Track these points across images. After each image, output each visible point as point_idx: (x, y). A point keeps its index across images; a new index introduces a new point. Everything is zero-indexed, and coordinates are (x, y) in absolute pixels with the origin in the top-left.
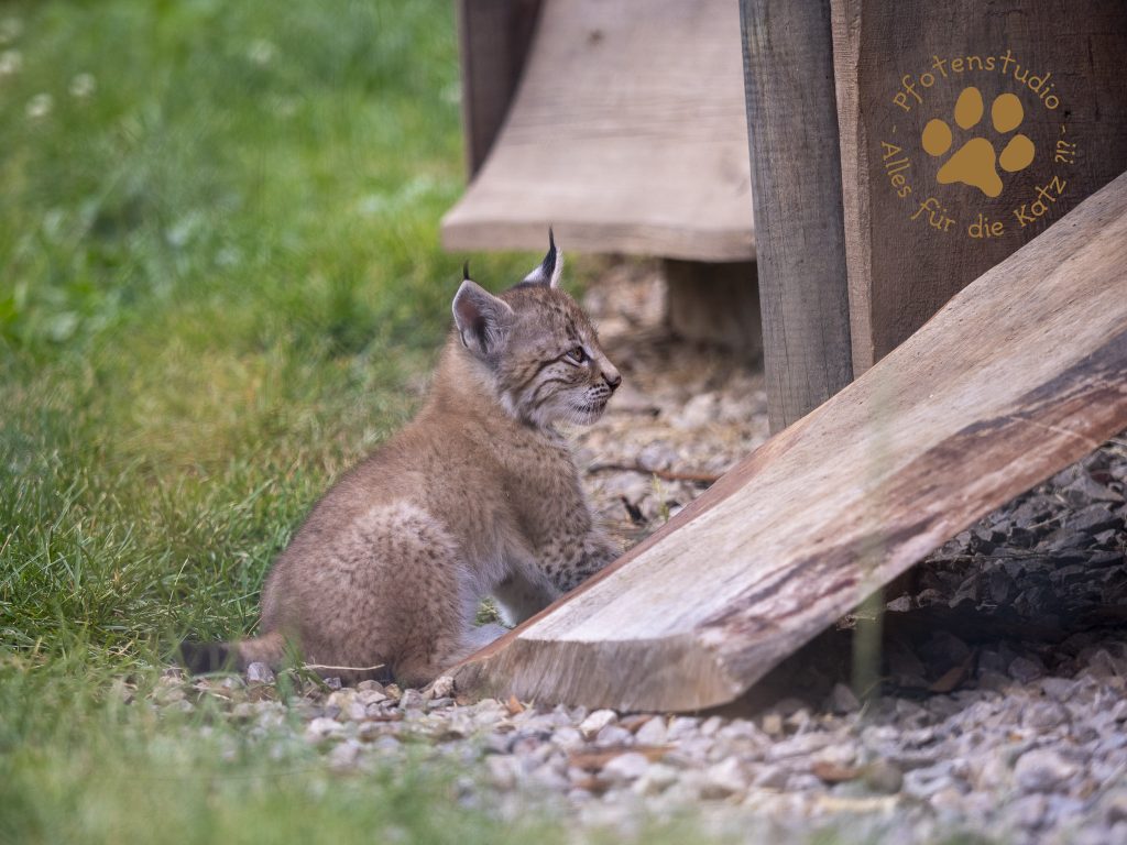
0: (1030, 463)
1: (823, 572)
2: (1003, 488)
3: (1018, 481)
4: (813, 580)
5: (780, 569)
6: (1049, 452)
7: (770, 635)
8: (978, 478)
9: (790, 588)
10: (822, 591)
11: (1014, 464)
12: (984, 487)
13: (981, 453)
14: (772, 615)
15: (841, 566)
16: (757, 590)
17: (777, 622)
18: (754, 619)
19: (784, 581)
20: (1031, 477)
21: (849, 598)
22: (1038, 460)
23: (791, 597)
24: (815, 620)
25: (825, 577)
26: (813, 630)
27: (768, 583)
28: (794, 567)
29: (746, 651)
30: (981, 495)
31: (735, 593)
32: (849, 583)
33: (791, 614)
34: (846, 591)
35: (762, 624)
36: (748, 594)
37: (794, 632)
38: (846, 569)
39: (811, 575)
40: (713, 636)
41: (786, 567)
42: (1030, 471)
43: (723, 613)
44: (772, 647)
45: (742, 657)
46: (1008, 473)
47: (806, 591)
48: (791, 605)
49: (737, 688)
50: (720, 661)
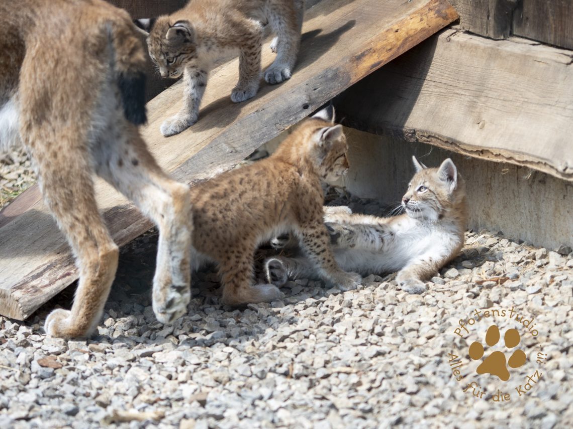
0: (137, 227)
1: (60, 268)
2: (126, 237)
3: (132, 234)
4: (55, 272)
5: (43, 265)
6: (144, 222)
7: (38, 294)
8: (117, 231)
9: (46, 275)
10: (58, 277)
11: (131, 226)
12: (120, 236)
13: (119, 220)
14: (40, 286)
15: (66, 266)
16: (35, 273)
17: (42, 289)
18: (33, 287)
19: (45, 270)
20: (137, 232)
21: (68, 281)
22: (140, 225)
23: (47, 278)
24: (55, 289)
25: (60, 270)
26: (54, 293)
27: (39, 271)
28: (49, 264)
29: (29, 301)
30: (119, 239)
31: (26, 274)
32: (68, 274)
33: (46, 286)
34: (68, 277)
35: (36, 290)
36: (31, 275)
37: (47, 293)
38: (68, 268)
39: (55, 269)
40: (18, 294)
41: (46, 264)
42: (137, 230)
43: (21, 283)
44: (39, 299)
45: (28, 303)
46: (128, 231)
47: (53, 276)
48: (47, 282)
49: (25, 316)
50: (20, 305)
